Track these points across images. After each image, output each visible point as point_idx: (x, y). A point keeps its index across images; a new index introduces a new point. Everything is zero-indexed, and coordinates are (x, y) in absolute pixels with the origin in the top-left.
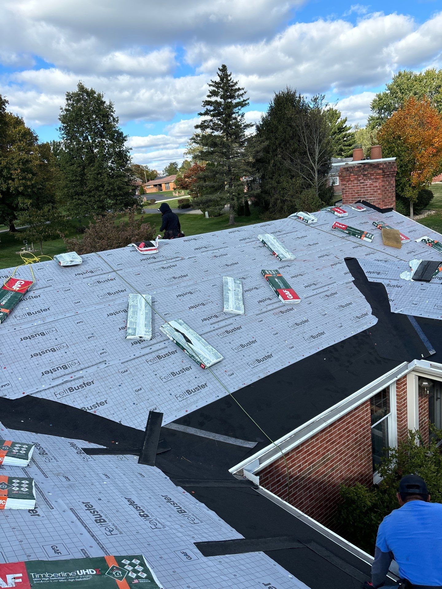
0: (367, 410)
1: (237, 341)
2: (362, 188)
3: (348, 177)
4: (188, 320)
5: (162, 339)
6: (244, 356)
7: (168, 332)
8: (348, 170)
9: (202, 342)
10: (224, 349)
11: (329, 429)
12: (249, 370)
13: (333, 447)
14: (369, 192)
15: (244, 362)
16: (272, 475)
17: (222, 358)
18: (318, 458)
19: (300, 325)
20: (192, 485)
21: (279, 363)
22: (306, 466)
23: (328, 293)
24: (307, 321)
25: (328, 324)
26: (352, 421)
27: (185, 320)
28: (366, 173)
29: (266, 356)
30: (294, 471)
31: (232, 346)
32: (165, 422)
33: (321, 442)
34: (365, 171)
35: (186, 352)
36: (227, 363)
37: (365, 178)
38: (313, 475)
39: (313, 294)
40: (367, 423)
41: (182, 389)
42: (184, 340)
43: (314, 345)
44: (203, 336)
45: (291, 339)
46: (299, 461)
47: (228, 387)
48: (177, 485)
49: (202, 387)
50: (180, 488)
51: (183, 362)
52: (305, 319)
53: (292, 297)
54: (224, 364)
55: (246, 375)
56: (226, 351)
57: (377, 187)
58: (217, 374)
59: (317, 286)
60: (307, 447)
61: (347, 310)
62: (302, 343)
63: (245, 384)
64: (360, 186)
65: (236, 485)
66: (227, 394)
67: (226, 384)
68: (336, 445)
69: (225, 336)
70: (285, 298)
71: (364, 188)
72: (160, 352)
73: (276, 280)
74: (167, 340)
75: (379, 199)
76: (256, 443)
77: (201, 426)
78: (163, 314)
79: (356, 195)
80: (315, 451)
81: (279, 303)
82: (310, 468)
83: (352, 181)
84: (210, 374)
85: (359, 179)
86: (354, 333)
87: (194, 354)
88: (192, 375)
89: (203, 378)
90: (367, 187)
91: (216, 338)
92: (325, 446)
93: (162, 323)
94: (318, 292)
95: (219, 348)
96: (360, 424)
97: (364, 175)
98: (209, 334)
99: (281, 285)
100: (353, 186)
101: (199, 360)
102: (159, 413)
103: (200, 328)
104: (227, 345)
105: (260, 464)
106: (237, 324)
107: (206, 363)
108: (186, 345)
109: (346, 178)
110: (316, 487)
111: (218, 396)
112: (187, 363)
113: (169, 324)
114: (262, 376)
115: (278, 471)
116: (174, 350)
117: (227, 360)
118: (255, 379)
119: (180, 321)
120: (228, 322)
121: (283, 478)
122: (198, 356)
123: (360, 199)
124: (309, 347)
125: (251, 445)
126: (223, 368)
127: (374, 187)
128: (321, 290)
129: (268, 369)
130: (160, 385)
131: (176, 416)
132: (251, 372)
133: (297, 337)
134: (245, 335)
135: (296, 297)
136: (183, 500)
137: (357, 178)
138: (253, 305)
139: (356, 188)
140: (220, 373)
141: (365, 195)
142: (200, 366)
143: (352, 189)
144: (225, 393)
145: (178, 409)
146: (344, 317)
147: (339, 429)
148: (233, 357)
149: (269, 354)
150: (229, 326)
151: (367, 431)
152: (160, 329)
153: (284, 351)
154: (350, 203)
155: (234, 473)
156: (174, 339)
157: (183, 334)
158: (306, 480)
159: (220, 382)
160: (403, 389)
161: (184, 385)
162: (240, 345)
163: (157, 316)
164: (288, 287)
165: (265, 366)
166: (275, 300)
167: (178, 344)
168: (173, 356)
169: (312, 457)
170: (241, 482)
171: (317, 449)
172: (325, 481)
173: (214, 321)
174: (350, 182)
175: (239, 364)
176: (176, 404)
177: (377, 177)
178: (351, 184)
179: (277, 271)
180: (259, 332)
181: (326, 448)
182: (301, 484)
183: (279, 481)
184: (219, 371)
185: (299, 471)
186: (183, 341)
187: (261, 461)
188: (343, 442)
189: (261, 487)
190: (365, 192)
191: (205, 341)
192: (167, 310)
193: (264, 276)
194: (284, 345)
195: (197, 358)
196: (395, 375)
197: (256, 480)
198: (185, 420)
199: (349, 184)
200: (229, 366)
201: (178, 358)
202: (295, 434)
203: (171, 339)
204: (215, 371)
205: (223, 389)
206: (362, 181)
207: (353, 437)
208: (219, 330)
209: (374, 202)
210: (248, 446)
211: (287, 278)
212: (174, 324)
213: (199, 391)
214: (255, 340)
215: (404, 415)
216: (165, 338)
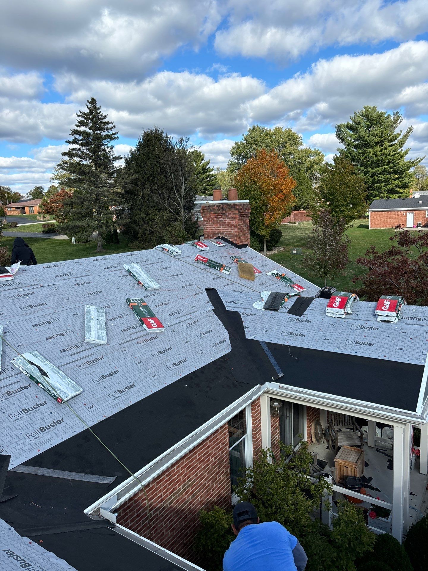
0: (225, 433)
1: (98, 372)
2: (221, 225)
3: (209, 215)
4: (45, 351)
5: (13, 373)
6: (105, 387)
7: (20, 365)
8: (209, 209)
9: (60, 374)
10: (83, 381)
11: (189, 456)
12: (110, 401)
13: (193, 473)
14: (227, 229)
15: (105, 393)
16: (132, 510)
17: (81, 390)
18: (179, 486)
19: (163, 353)
20: (40, 533)
21: (141, 392)
22: (167, 496)
23: (191, 321)
24: (170, 349)
25: (190, 351)
26: (211, 445)
27: (41, 352)
28: (224, 212)
29: (128, 386)
30: (155, 502)
31: (92, 377)
32: (12, 465)
33: (182, 469)
34: (224, 210)
35: (41, 386)
36: (86, 396)
37: (223, 216)
38: (174, 505)
39: (176, 322)
40: (225, 446)
41: (35, 427)
42: (39, 373)
43: (176, 372)
44: (61, 368)
45: (154, 368)
46: (160, 491)
47: (87, 421)
48: (22, 536)
49: (58, 423)
50: (26, 539)
51: (37, 397)
52: (168, 347)
53: (156, 326)
54: (83, 397)
55: (107, 407)
56: (86, 383)
57: (234, 225)
58: (75, 408)
59: (181, 315)
60: (167, 476)
61: (207, 337)
62: (164, 371)
63: (105, 416)
64: (219, 223)
65: (90, 527)
66: (86, 428)
67: (84, 418)
68: (196, 471)
69: (85, 367)
70: (149, 326)
71: (223, 225)
72: (10, 387)
73: (141, 309)
74: (19, 373)
75: (236, 236)
76: (115, 477)
77: (55, 466)
78: (16, 345)
79: (216, 231)
80: (175, 479)
81: (143, 332)
82: (171, 498)
83: (212, 218)
84: (67, 408)
85: (219, 217)
86: (213, 359)
87: (49, 388)
88: (47, 410)
89: (59, 413)
90: (226, 225)
91: (75, 369)
92: (186, 472)
93: (14, 355)
94: (181, 320)
95: (78, 380)
96: (219, 447)
97: (223, 214)
98: (67, 366)
99: (146, 314)
100: (214, 223)
101: (55, 394)
102: (6, 455)
103: (58, 360)
104: (87, 376)
105: (118, 500)
106: (98, 355)
107: (63, 397)
108: (42, 379)
109: (208, 215)
110: (177, 516)
111: (75, 431)
112: (42, 397)
113: (22, 356)
114: (124, 407)
115: (138, 505)
116: (27, 384)
117: (87, 392)
118: (116, 411)
119: (36, 353)
120: (89, 352)
121: (143, 511)
122: (54, 390)
123: (219, 235)
124: (171, 374)
125: (109, 480)
126: (82, 401)
127: (231, 225)
128: (184, 318)
129: (130, 399)
130: (9, 424)
131: (26, 457)
132: (112, 404)
133: (160, 365)
134: (107, 365)
135: (160, 325)
136: (29, 553)
137: (217, 216)
138: (117, 334)
139: (216, 225)
140: (78, 406)
141: (224, 232)
142: (57, 400)
143: (212, 225)
144: (84, 427)
145: (28, 449)
146: (205, 344)
147: (199, 455)
148: (93, 389)
149: (131, 384)
150: (90, 357)
151: (226, 453)
152: (12, 362)
153: (146, 380)
154: (211, 238)
155: (90, 513)
156: (28, 373)
157: (38, 367)
158: (167, 511)
159: (78, 416)
160: (258, 411)
161: (36, 422)
162: (102, 376)
163: (8, 348)
164: (152, 316)
165: (126, 397)
166: (140, 328)
167: (32, 377)
168: (25, 391)
169: (173, 486)
170: (97, 522)
171: (178, 477)
172: (185, 508)
173: (74, 352)
174: (210, 220)
175: (100, 396)
176: (26, 443)
177: (234, 216)
178: (211, 221)
179: (142, 299)
180: (122, 362)
181: (186, 474)
182: (162, 515)
183: (139, 515)
184: (77, 405)
185: (160, 502)
186: (37, 375)
187: (119, 496)
188: (203, 467)
189: (118, 525)
190: (223, 229)
191: (62, 373)
192: (21, 341)
193: (129, 304)
194: (147, 374)
195: (53, 392)
196: (249, 398)
197: (113, 518)
198: (35, 462)
199: (210, 221)
200: (88, 398)
201: (31, 393)
202: (155, 464)
203: (24, 372)
204: (73, 405)
205: (81, 424)
206: (221, 219)
207: (212, 461)
208: (79, 361)
209: (231, 238)
210: (106, 482)
211: (152, 307)
212: (28, 356)
213: (54, 428)
214: (118, 371)
215: (259, 435)
216: (17, 372)
